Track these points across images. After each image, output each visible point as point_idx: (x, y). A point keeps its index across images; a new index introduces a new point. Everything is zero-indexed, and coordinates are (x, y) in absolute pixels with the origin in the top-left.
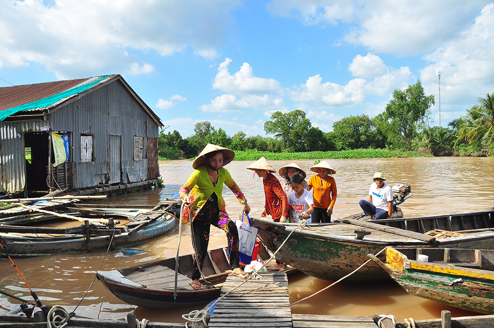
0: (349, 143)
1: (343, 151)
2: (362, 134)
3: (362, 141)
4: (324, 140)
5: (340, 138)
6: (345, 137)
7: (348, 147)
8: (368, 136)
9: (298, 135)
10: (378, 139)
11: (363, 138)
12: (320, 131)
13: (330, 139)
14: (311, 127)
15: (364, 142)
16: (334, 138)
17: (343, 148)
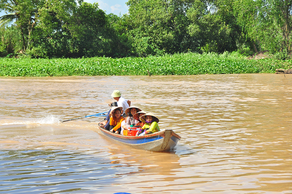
0: (163, 40)
1: (151, 57)
2: (190, 22)
3: (189, 37)
4: (110, 33)
5: (143, 29)
6: (155, 27)
7: (161, 48)
8: (203, 27)
9: (55, 20)
10: (223, 32)
11: (193, 29)
12: (102, 13)
13: (121, 32)
14: (82, 4)
15: (195, 37)
16: (131, 28)
17: (150, 52)
